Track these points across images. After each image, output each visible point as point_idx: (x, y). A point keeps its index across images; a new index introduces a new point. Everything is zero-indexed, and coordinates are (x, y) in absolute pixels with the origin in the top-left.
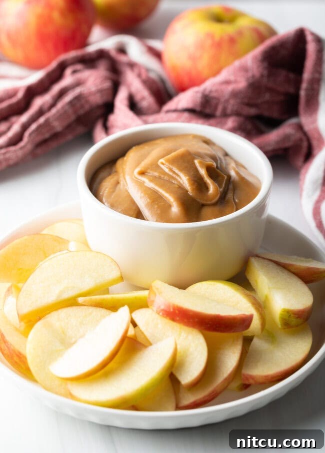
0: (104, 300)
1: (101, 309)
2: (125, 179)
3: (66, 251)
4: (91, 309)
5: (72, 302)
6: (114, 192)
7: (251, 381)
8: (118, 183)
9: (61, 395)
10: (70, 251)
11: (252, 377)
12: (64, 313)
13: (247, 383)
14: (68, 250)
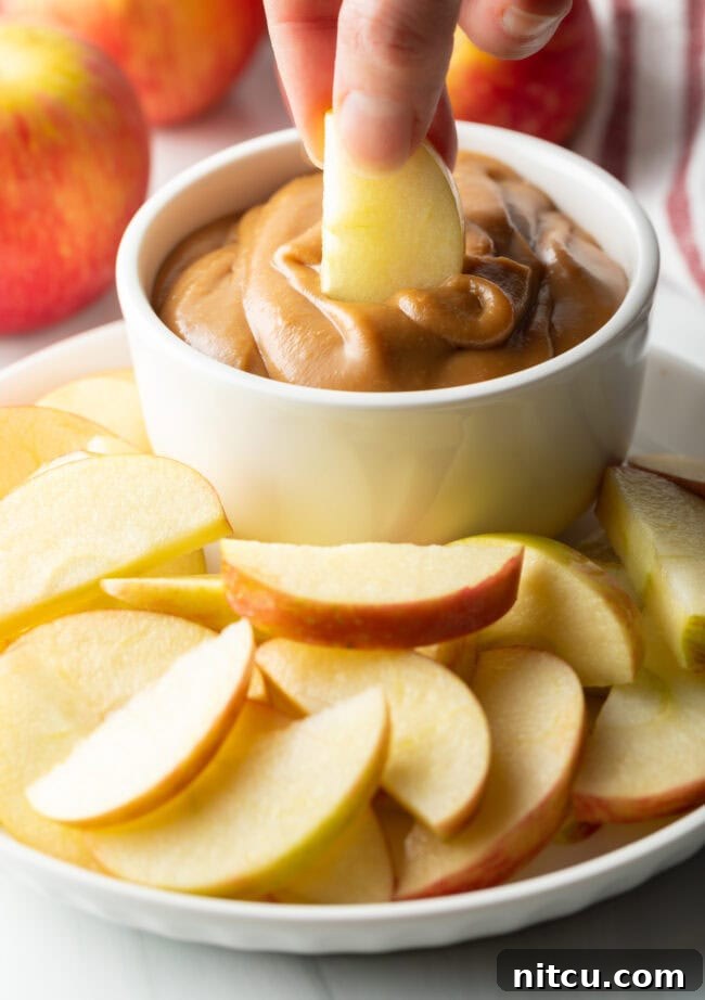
0: (177, 592)
1: (172, 619)
2: (248, 262)
3: (79, 456)
4: (147, 621)
5: (91, 600)
6: (208, 292)
7: (599, 815)
8: (229, 271)
9: (68, 859)
10: (93, 454)
11: (602, 804)
12: (66, 629)
13: (588, 818)
14: (83, 450)
